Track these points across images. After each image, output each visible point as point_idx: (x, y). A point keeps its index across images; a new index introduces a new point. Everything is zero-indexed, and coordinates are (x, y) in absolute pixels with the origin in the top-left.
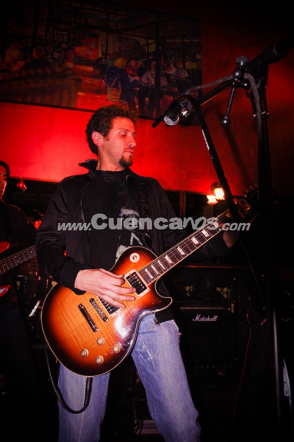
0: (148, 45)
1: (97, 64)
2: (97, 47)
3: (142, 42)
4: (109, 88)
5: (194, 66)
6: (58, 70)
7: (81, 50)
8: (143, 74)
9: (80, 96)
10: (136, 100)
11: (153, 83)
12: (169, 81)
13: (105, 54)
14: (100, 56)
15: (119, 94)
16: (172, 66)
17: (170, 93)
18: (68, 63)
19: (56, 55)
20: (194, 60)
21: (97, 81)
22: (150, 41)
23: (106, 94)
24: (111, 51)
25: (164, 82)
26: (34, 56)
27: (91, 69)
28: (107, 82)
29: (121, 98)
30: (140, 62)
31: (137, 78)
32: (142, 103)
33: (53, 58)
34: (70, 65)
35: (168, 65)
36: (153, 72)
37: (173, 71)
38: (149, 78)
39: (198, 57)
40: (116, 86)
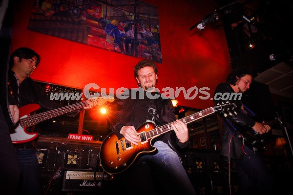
0: (130, 15)
1: (100, 20)
2: (100, 12)
3: (127, 13)
4: (107, 35)
5: (156, 31)
6: (76, 20)
7: (91, 12)
8: (128, 31)
9: (89, 37)
10: (124, 45)
11: (133, 36)
12: (142, 36)
13: (106, 16)
14: (102, 16)
15: (113, 40)
16: (143, 29)
17: (143, 43)
18: (82, 17)
19: (75, 11)
20: (155, 28)
21: (100, 30)
22: (131, 14)
23: (106, 38)
24: (108, 15)
25: (139, 37)
26: (61, 9)
27: (97, 23)
28: (106, 31)
29: (115, 42)
30: (126, 24)
31: (124, 32)
32: (127, 47)
33: (73, 12)
34: (85, 19)
35: (142, 28)
36: (133, 30)
37: (144, 32)
38: (131, 33)
39: (158, 26)
40: (112, 35)
